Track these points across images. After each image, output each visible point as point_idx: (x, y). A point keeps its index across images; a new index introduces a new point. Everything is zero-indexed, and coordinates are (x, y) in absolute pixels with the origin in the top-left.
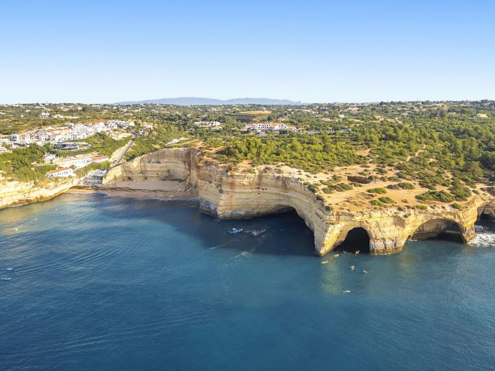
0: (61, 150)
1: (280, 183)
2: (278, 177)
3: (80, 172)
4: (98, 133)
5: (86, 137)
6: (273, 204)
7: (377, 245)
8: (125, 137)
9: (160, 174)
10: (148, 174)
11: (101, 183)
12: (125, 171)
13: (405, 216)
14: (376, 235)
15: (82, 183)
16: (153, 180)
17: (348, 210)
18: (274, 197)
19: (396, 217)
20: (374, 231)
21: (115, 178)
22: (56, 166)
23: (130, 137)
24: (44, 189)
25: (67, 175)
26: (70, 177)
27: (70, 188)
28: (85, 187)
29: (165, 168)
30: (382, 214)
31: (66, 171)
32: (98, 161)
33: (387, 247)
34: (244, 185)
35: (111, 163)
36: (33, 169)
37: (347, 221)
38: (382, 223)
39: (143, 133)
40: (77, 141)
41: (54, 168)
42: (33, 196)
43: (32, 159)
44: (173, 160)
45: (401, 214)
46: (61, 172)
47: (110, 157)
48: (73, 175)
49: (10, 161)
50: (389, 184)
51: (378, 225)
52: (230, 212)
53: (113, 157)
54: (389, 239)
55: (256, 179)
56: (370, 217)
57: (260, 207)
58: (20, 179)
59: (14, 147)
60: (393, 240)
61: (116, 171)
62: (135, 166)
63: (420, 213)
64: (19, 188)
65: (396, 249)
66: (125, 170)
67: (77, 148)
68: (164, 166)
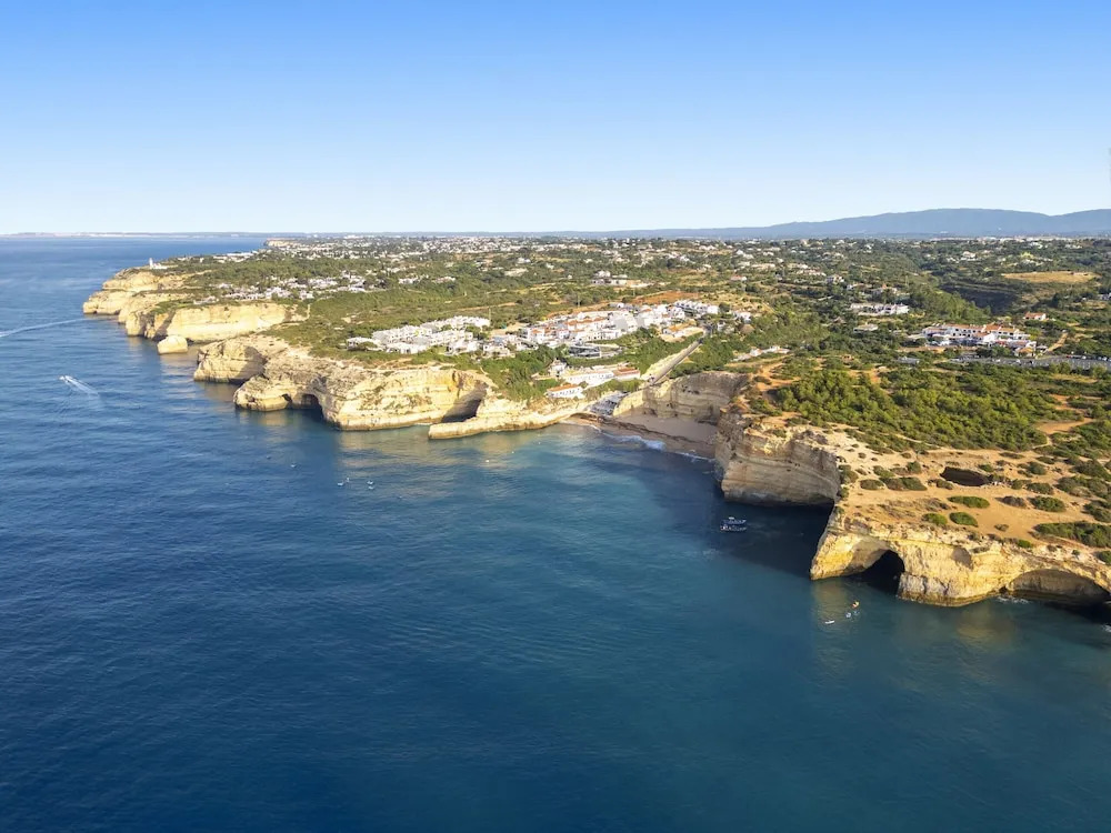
0: (576, 357)
1: (816, 459)
2: (817, 449)
3: (592, 393)
4: (642, 329)
5: (620, 335)
6: (809, 491)
7: (912, 585)
8: (687, 335)
9: (696, 411)
10: (680, 410)
11: (611, 414)
12: (648, 400)
13: (976, 551)
14: (911, 568)
15: (589, 409)
16: (685, 419)
17: (867, 519)
18: (809, 480)
19: (958, 547)
20: (910, 561)
21: (632, 409)
22: (562, 381)
23: (697, 335)
24: (536, 413)
25: (572, 396)
26: (576, 399)
27: (572, 416)
28: (590, 416)
29: (705, 403)
30: (930, 537)
31: (572, 389)
32: (622, 378)
33: (929, 592)
34: (763, 452)
35: (643, 381)
36: (531, 384)
37: (863, 535)
38: (927, 550)
39: (724, 329)
40: (605, 342)
41: (556, 384)
42: (523, 420)
43: (534, 369)
44: (719, 392)
45: (969, 546)
46: (565, 391)
47: (643, 373)
48: (581, 396)
49: (507, 370)
50: (1008, 495)
51: (919, 553)
52: (742, 490)
53: (649, 371)
54: (937, 580)
55: (783, 446)
56: (905, 537)
57: (790, 492)
58: (511, 397)
59: (520, 348)
60: (942, 584)
61: (634, 398)
62: (662, 395)
63: (1016, 552)
64: (507, 409)
65: (946, 599)
66: (649, 397)
67: (598, 355)
68: (703, 400)
